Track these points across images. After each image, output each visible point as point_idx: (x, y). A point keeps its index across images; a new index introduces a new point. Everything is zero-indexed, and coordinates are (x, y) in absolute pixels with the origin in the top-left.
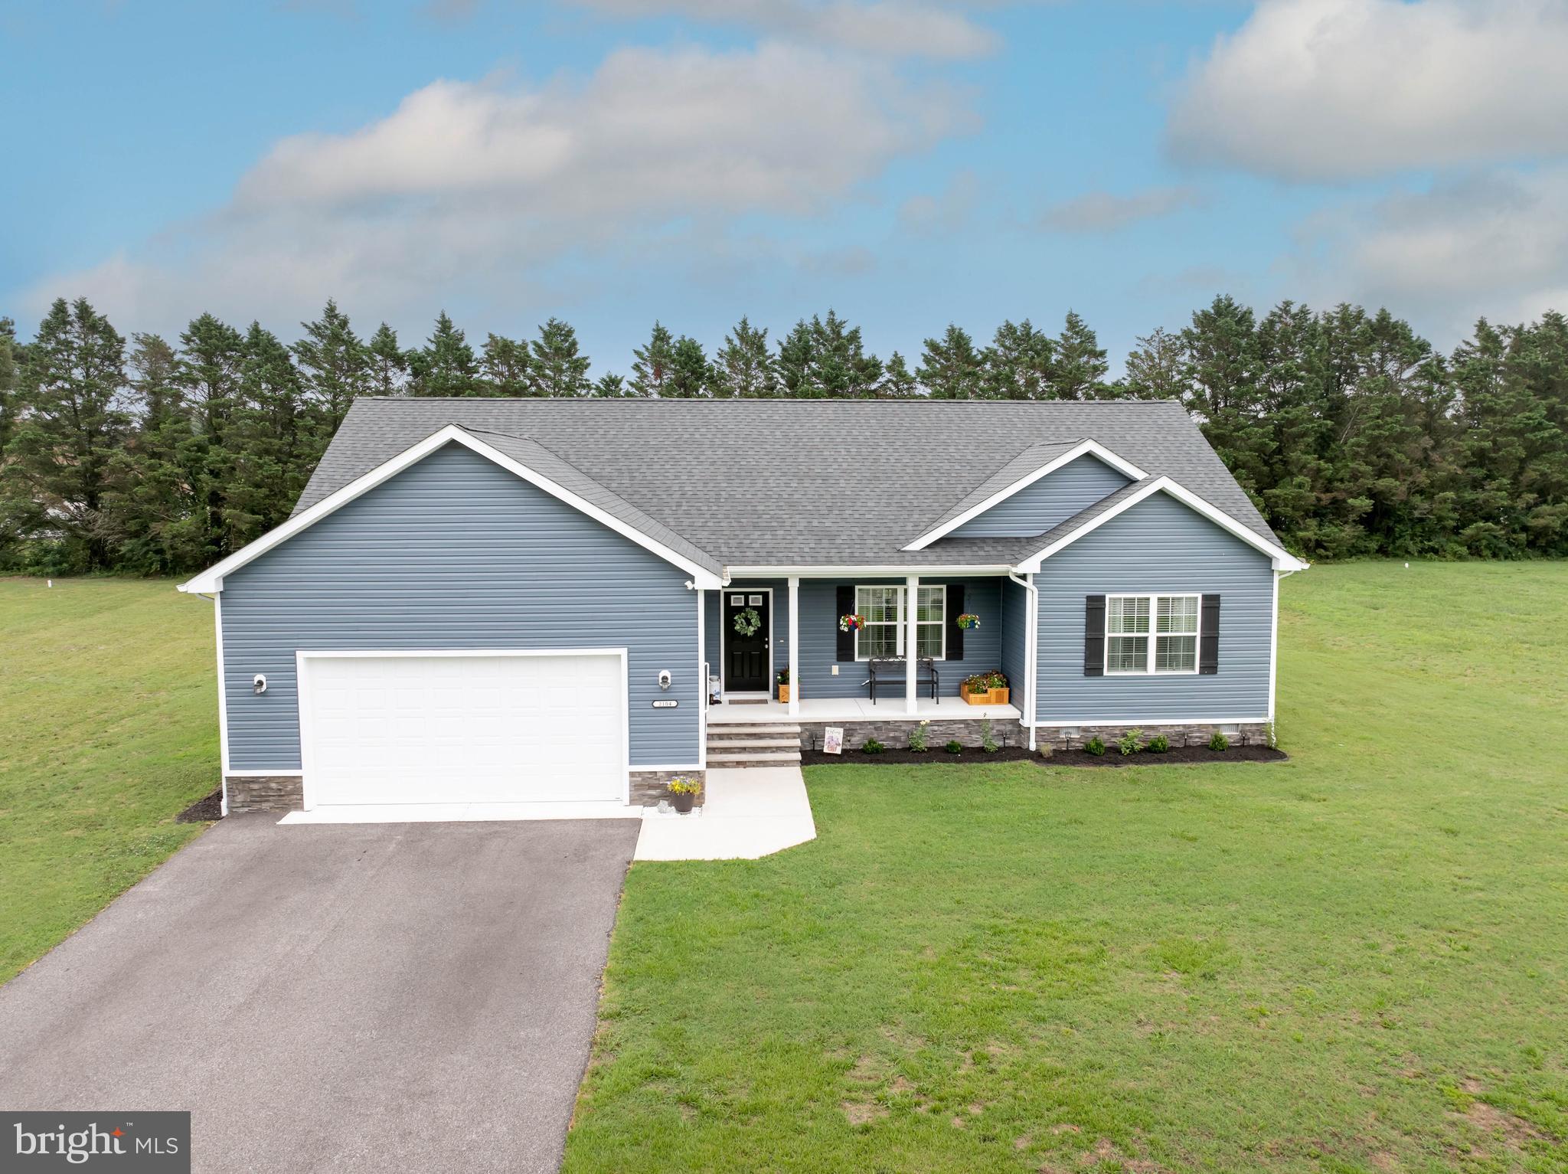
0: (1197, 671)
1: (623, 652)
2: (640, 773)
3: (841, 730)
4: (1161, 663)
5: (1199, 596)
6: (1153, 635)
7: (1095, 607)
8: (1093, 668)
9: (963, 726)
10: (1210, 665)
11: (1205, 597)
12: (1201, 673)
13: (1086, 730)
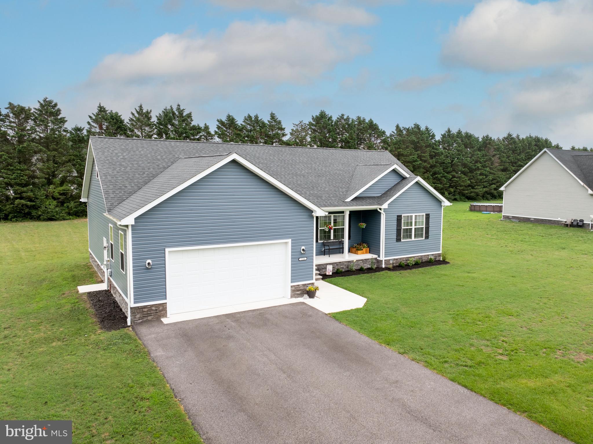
0: (424, 239)
1: (289, 241)
2: (294, 286)
3: (331, 266)
4: (415, 237)
5: (425, 214)
6: (413, 227)
7: (399, 218)
8: (398, 240)
9: (361, 262)
10: (427, 237)
11: (426, 215)
12: (425, 239)
13: (397, 259)
